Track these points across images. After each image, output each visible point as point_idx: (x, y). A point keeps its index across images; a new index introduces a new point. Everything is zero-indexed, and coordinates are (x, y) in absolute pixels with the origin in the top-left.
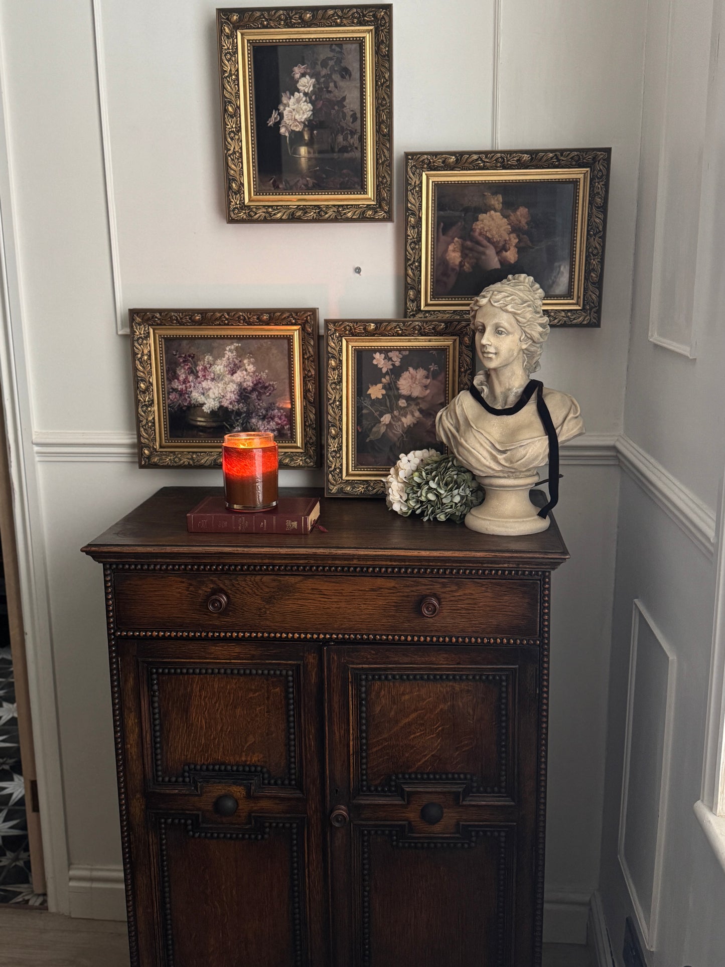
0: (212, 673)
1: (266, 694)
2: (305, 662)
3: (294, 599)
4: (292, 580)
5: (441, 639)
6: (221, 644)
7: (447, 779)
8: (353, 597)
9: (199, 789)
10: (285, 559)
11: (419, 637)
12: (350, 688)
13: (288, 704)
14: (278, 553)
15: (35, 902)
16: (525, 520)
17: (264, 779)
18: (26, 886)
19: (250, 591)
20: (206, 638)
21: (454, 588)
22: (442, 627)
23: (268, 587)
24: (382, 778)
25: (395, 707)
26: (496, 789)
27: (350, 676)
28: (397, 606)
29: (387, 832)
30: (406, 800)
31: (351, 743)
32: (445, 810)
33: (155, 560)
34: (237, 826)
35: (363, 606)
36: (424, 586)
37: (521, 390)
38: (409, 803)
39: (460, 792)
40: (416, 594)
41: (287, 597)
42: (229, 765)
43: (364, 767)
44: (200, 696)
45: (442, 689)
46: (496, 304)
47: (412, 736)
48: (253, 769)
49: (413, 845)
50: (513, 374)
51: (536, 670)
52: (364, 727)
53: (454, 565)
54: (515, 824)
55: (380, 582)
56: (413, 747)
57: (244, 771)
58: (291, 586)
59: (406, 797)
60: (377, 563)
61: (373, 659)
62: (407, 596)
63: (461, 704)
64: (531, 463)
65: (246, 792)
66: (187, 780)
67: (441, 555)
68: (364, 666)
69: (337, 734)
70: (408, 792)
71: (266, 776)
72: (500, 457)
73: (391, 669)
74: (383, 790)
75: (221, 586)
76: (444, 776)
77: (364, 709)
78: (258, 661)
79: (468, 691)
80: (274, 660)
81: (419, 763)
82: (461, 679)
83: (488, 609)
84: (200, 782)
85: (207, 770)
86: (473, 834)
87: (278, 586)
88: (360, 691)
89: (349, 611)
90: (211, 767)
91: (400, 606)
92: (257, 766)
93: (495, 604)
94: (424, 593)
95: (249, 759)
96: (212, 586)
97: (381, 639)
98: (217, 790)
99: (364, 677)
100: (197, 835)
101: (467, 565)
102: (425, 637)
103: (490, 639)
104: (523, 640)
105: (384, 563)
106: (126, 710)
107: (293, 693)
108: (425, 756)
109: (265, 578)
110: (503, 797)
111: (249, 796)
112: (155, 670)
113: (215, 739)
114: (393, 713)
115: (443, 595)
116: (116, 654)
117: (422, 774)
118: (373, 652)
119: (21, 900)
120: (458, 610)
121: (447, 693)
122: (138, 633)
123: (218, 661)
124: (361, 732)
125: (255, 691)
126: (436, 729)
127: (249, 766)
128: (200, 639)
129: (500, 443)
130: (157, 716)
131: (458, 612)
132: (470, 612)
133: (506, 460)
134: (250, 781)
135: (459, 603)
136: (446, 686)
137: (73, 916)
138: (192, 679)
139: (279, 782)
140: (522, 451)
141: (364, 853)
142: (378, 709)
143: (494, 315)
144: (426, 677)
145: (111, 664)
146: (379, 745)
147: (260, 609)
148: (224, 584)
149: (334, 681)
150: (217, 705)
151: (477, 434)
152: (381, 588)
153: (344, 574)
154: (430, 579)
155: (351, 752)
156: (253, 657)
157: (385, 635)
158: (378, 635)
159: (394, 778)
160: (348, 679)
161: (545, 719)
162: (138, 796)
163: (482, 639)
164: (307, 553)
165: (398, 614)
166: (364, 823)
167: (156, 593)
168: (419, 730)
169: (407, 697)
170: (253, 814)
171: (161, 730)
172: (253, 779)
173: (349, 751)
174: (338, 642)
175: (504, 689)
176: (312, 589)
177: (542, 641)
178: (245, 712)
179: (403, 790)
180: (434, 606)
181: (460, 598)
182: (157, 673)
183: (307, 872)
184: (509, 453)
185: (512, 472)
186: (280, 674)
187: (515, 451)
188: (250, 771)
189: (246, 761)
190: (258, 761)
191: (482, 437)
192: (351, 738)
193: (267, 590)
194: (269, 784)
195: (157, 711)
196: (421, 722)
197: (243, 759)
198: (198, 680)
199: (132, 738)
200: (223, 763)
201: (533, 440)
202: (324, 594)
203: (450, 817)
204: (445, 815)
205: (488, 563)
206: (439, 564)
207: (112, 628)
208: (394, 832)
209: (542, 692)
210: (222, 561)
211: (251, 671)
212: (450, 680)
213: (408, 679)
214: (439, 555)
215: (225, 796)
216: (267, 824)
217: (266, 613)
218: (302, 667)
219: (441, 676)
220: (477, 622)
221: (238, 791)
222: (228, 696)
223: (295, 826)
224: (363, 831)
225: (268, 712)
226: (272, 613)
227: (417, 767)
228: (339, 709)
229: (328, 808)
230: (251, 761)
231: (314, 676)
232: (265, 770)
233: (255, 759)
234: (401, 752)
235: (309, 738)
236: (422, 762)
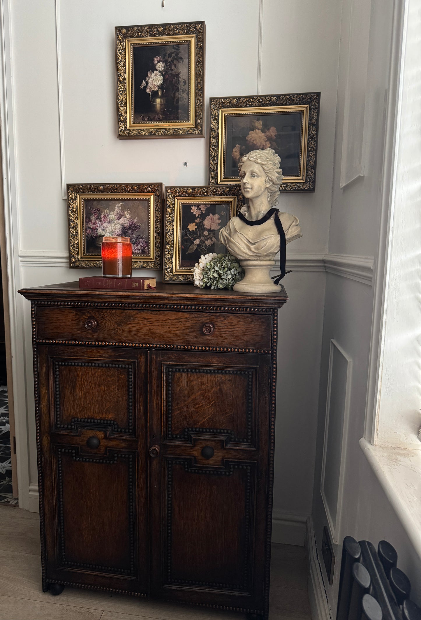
0: (88, 366)
1: (117, 379)
2: (138, 360)
3: (134, 323)
4: (133, 312)
5: (214, 349)
6: (93, 349)
7: (217, 432)
8: (166, 323)
9: (79, 433)
10: (127, 299)
11: (202, 347)
12: (163, 375)
13: (129, 385)
14: (123, 295)
15: (13, 502)
16: (265, 284)
17: (115, 428)
18: (10, 494)
19: (109, 318)
20: (85, 345)
21: (222, 319)
22: (215, 341)
23: (119, 317)
24: (180, 430)
25: (188, 388)
26: (245, 440)
27: (162, 369)
28: (190, 329)
29: (182, 463)
30: (193, 444)
31: (163, 408)
32: (215, 451)
33: (57, 299)
34: (99, 455)
35: (171, 329)
36: (205, 318)
37: (266, 213)
38: (195, 445)
39: (224, 440)
40: (201, 322)
41: (129, 323)
42: (96, 419)
43: (170, 423)
44: (81, 379)
45: (215, 379)
46: (251, 159)
47: (197, 406)
48: (109, 422)
49: (197, 471)
50: (262, 203)
51: (269, 369)
52: (170, 399)
53: (222, 304)
54: (256, 462)
55: (180, 314)
56: (198, 412)
57: (104, 423)
58: (132, 316)
59: (193, 442)
60: (178, 302)
61: (176, 359)
62: (196, 323)
63: (225, 388)
64: (269, 249)
65: (104, 435)
66: (73, 427)
67: (214, 297)
68: (170, 363)
69: (155, 403)
70: (194, 439)
71: (116, 426)
72: (252, 247)
73: (186, 365)
74: (180, 438)
75: (94, 315)
76: (215, 431)
77: (170, 388)
78: (113, 359)
79: (229, 380)
80: (121, 359)
81: (201, 422)
82: (225, 373)
83: (242, 331)
84: (80, 429)
85: (84, 421)
86: (232, 466)
87: (124, 316)
88: (168, 378)
89: (163, 331)
90: (86, 420)
91: (192, 329)
92: (111, 420)
93: (245, 328)
94: (206, 322)
95: (107, 416)
96: (89, 315)
97: (181, 348)
98: (89, 433)
99: (170, 370)
100: (78, 459)
101: (229, 304)
102: (206, 348)
103: (242, 349)
104: (261, 350)
105: (182, 302)
106: (41, 385)
107: (132, 378)
108: (205, 418)
109: (118, 312)
110: (249, 445)
111: (106, 438)
112: (57, 363)
113: (89, 404)
114: (186, 392)
115: (217, 323)
116: (37, 352)
117: (203, 429)
118: (176, 355)
119: (6, 501)
120: (224, 332)
121: (218, 381)
122: (48, 341)
123: (91, 358)
124: (169, 402)
125: (112, 377)
126: (211, 402)
127: (107, 420)
128: (81, 345)
129: (252, 239)
130: (58, 389)
131: (225, 333)
132: (231, 333)
133: (255, 248)
134: (107, 429)
135: (225, 328)
136: (217, 376)
137: (30, 511)
138: (77, 368)
139: (123, 430)
140: (264, 242)
141: (169, 474)
142: (178, 389)
143: (251, 166)
144: (205, 371)
145: (34, 358)
146: (178, 411)
147: (115, 329)
148: (95, 314)
149: (153, 371)
150: (90, 384)
151: (239, 235)
152: (181, 318)
153: (161, 309)
154: (209, 313)
155: (163, 413)
156: (110, 357)
157: (183, 346)
158: (179, 345)
159: (186, 430)
160: (162, 370)
161: (274, 398)
162: (46, 435)
163: (238, 349)
164: (139, 295)
165: (190, 333)
166: (169, 456)
167: (59, 319)
168: (201, 403)
169: (195, 382)
170: (108, 449)
171: (60, 398)
172: (109, 428)
173: (161, 413)
174: (157, 349)
175: (250, 380)
176: (144, 318)
177: (273, 351)
178: (105, 389)
179: (191, 437)
180: (210, 328)
181: (225, 325)
182: (58, 364)
183: (137, 485)
184: (257, 244)
185: (259, 256)
186: (125, 367)
187: (260, 242)
188: (107, 423)
189: (105, 417)
190: (112, 417)
191: (242, 236)
192: (163, 405)
193: (118, 318)
194: (117, 431)
195: (58, 386)
196: (203, 398)
197: (104, 416)
198: (80, 369)
199: (44, 401)
200: (93, 418)
201: (271, 236)
202: (150, 321)
203: (218, 456)
204: (215, 454)
205: (241, 303)
206: (213, 303)
207: (35, 338)
208: (186, 463)
209: (272, 380)
210: (93, 300)
211: (109, 365)
212: (219, 373)
213: (195, 372)
214: (213, 297)
215: (93, 437)
216: (116, 455)
217: (118, 331)
218: (136, 363)
219: (214, 370)
220: (235, 339)
221: (100, 434)
222: (96, 379)
223: (131, 456)
224: (169, 461)
225: (118, 389)
226: (121, 331)
227: (200, 425)
228: (156, 388)
229: (149, 445)
230: (108, 417)
231: (143, 369)
232: (115, 423)
233: (110, 416)
234: (191, 415)
235: (140, 405)
236: (203, 421)
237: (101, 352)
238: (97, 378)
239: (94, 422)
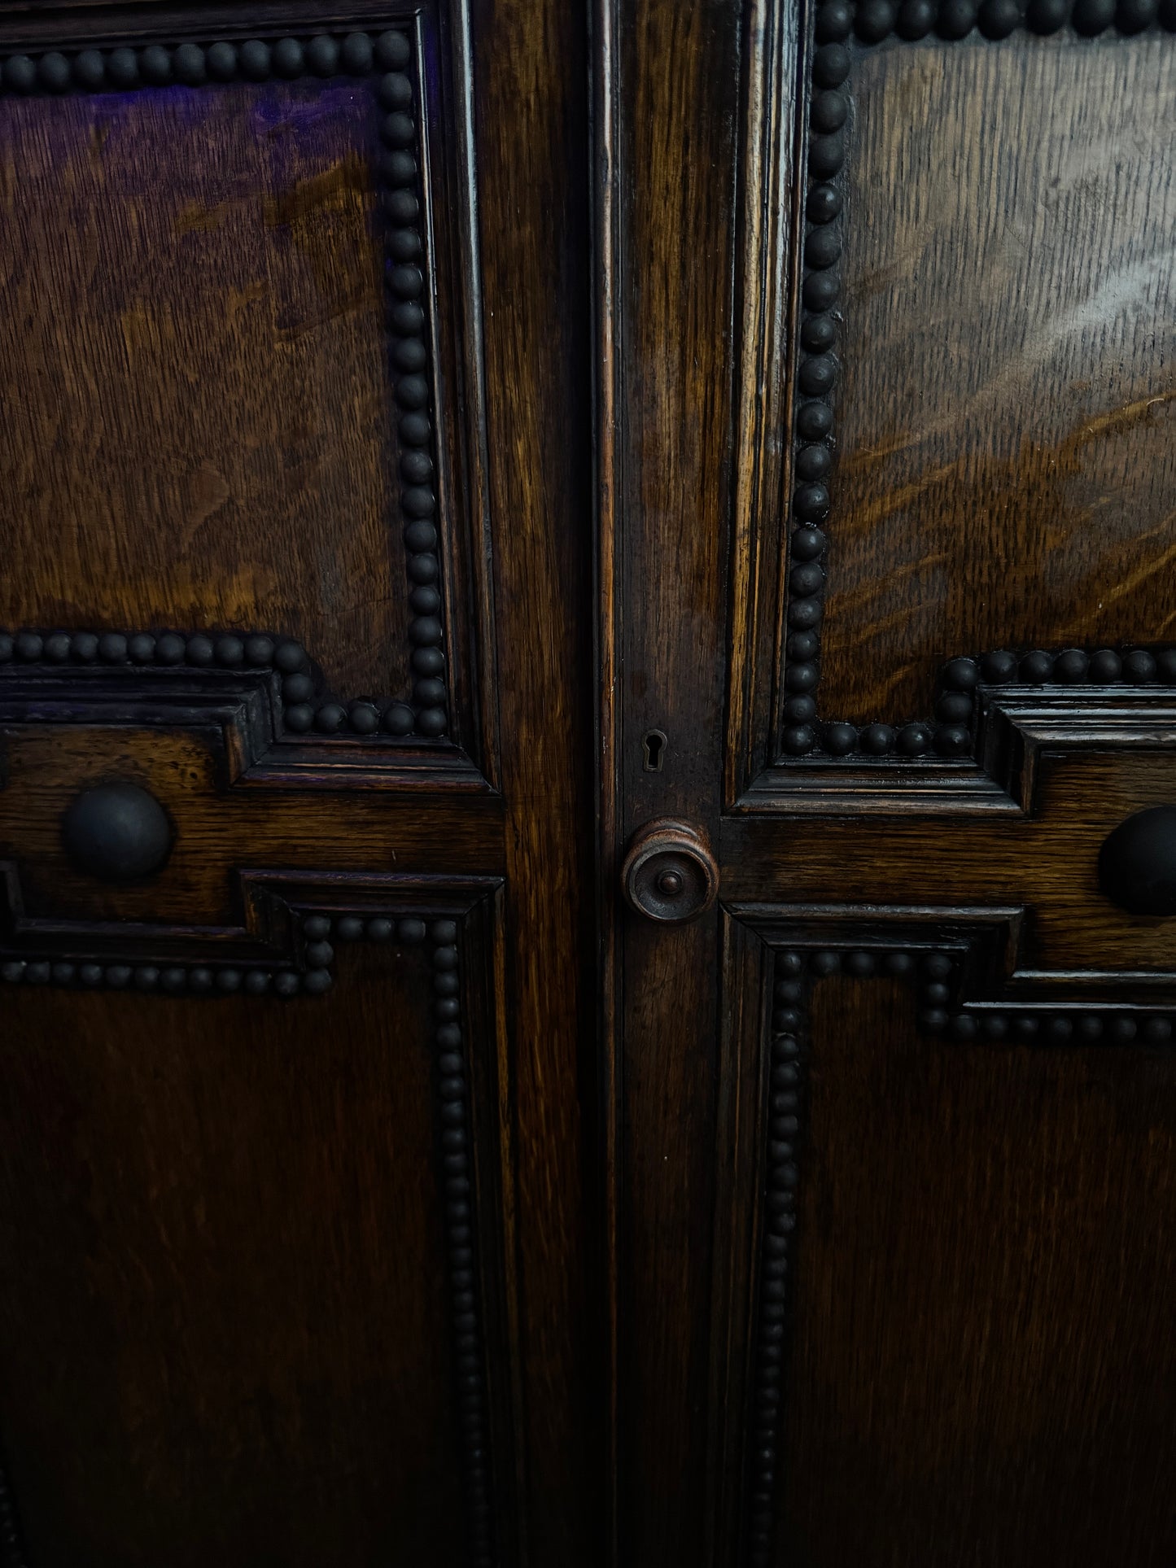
1: (270, 206)
17: (290, 701)
24: (899, 675)
29: (903, 962)
30: (1027, 796)
31: (746, 463)
38: (1039, 810)
42: (118, 632)
43: (807, 610)
48: (233, 649)
49: (1028, 1024)
57: (189, 658)
59: (1028, 779)
69: (667, 404)
71: (300, 684)
74: (899, 744)
81: (1117, 591)
90: (33, 644)
92: (255, 634)
95: (211, 598)
98: (69, 752)
99: (841, 15)
100: (14, 970)
111: (220, 785)
113: (35, 491)
127: (215, 635)
134: (223, 711)
139: (367, 717)
141: (778, 1058)
142: (911, 247)
146: (898, 484)
155: (743, 518)
159: (967, 673)
166: (786, 910)
170: (249, 875)
172: (235, 702)
173: (729, 514)
178: (169, 329)
179: (1011, 736)
183: (505, 1143)
188: (218, 660)
189: (197, 611)
190: (259, 607)
192: (748, 428)
194: (316, 724)
197: (186, 598)
200: (96, 627)
208: (940, 962)
215: (109, 784)
216: (319, 924)
221: (165, 758)
222: (72, 232)
223: (448, 929)
224: (782, 951)
225: (291, 324)
227: (1106, 613)
228: (684, 241)
229: (609, 828)
230: (220, 609)
231: (535, 45)
232: (292, 654)
233: (240, 597)
234: (1022, 524)
235: (510, 459)
236: (1129, 585)
238: (78, 216)
239: (101, 656)
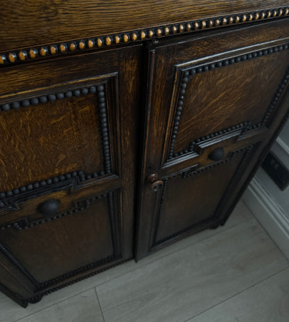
13: (100, 118)
17: (81, 178)
27: (176, 77)
39: (238, 136)
78: (59, 85)
80: (80, 79)
107: (105, 106)
147: (46, 8)
149: (158, 86)
150: (12, 141)
156: (49, 81)
186: (89, 91)
188: (67, 179)
189: (60, 173)
190: (73, 168)
197: (57, 172)
211: (48, 97)
217: (57, 13)
225: (78, 130)
226: (67, 12)
230: (65, 171)
232: (81, 173)
237: (22, 77)
238: (24, 127)
